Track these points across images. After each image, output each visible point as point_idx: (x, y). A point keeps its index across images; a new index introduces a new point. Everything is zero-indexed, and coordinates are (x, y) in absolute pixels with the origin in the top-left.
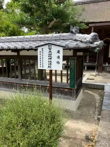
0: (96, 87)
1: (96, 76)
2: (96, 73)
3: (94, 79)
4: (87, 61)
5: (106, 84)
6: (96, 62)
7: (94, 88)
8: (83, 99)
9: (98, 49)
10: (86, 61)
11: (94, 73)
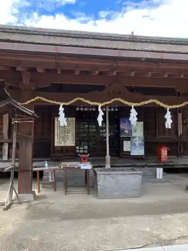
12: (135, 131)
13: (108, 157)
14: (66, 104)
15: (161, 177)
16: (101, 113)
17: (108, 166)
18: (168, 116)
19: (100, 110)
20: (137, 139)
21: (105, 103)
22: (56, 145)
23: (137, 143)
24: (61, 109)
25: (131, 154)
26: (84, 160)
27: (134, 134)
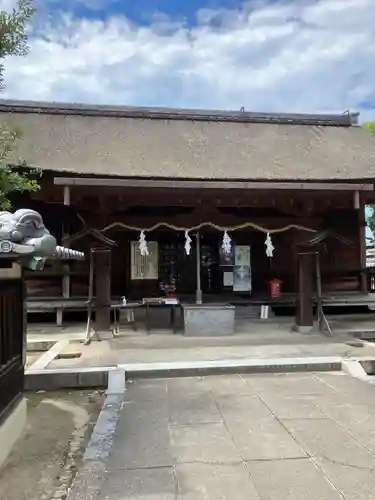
0: (81, 384)
1: (89, 343)
2: (89, 331)
3: (79, 355)
4: (66, 295)
5: (114, 368)
6: (87, 295)
7: (75, 385)
8: (28, 437)
9: (38, 259)
10: (61, 294)
11: (83, 334)
12: (239, 259)
13: (199, 291)
14: (148, 230)
15: (266, 317)
16: (189, 240)
17: (200, 302)
18: (268, 242)
19: (186, 236)
20: (241, 269)
21: (193, 228)
22: (133, 277)
23: (242, 275)
24: (142, 236)
25: (234, 290)
26: (170, 295)
27: (237, 263)
